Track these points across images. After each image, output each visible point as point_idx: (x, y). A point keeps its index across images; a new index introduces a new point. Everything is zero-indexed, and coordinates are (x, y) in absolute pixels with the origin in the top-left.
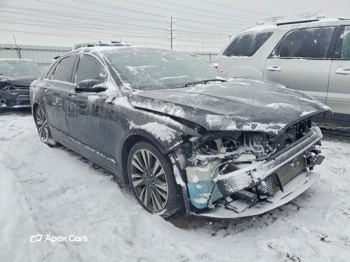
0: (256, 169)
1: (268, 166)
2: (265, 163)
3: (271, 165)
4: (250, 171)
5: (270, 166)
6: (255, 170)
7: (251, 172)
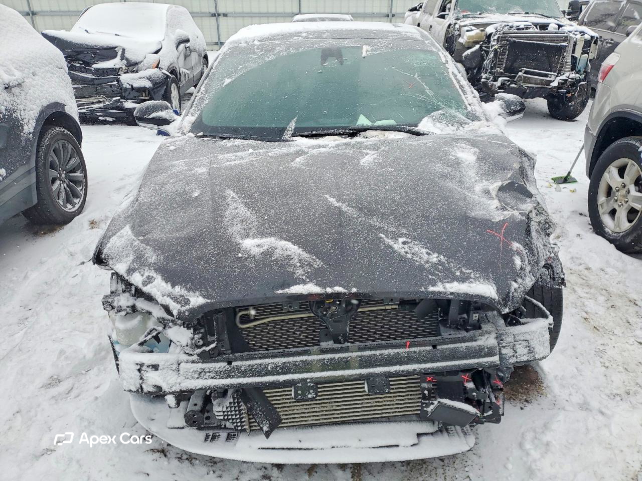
0: (158, 366)
1: (200, 370)
2: (193, 362)
3: (209, 372)
4: (142, 365)
5: (203, 373)
6: (155, 367)
7: (144, 368)
